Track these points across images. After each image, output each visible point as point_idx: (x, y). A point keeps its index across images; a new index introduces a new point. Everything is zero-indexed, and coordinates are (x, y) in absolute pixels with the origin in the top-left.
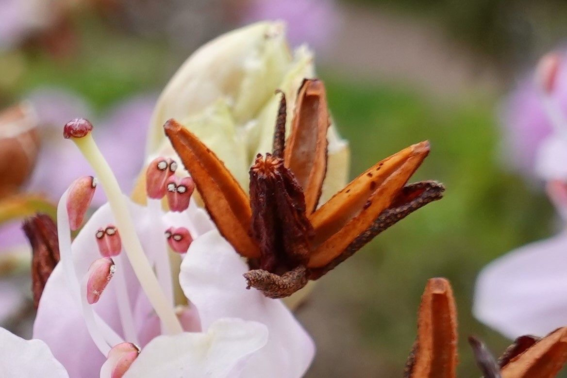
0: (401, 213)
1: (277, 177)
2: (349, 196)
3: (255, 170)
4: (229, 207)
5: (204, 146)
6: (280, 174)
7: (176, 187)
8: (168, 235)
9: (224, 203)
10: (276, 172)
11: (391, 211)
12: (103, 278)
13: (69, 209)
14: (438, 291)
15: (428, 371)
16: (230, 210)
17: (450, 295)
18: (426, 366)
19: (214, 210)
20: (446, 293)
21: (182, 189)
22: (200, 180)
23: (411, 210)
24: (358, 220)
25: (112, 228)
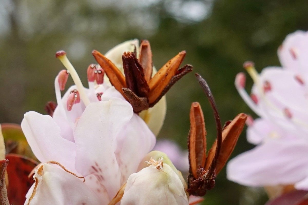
0: (179, 76)
1: (131, 57)
2: (161, 76)
3: (124, 56)
4: (118, 79)
5: (107, 59)
6: (132, 57)
7: (98, 71)
8: (97, 95)
9: (116, 78)
10: (131, 56)
11: (175, 76)
12: (72, 100)
13: (59, 82)
14: (196, 106)
15: (195, 134)
16: (118, 80)
17: (200, 107)
18: (194, 133)
19: (112, 81)
20: (198, 107)
21: (100, 72)
22: (107, 70)
23: (182, 75)
24: (164, 81)
25: (76, 90)
